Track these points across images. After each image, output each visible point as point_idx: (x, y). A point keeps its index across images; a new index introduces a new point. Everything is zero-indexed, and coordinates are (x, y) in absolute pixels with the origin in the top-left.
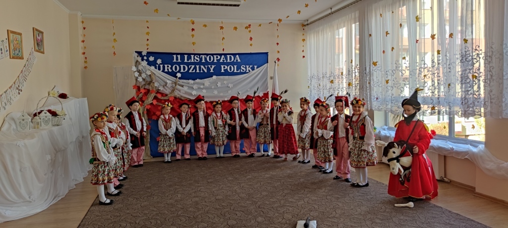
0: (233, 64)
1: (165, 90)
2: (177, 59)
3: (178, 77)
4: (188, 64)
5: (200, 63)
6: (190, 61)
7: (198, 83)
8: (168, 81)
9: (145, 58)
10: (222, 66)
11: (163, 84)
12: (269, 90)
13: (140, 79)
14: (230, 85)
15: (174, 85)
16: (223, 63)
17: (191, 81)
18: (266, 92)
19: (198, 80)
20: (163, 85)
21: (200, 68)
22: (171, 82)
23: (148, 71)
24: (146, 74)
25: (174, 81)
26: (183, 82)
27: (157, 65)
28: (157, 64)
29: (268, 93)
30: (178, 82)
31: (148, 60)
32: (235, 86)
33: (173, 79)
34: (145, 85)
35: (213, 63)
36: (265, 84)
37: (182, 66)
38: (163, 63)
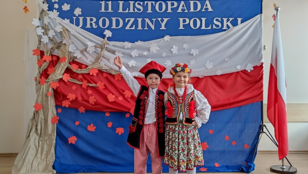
0: (199, 15)
1: (84, 58)
2: (106, 8)
3: (107, 36)
4: (124, 16)
5: (144, 15)
6: (127, 11)
7: (139, 48)
8: (90, 44)
9: (56, 6)
10: (181, 20)
11: (82, 47)
12: (263, 61)
13: (45, 39)
14: (194, 52)
15: (99, 50)
16: (183, 15)
17: (127, 44)
18: (259, 65)
19: (139, 43)
20: (81, 49)
21: (143, 22)
22: (94, 44)
23: (58, 26)
24: (55, 32)
25: (101, 43)
26: (113, 46)
27: (75, 18)
28: (75, 16)
29: (261, 67)
30: (106, 46)
31: (59, 10)
32: (202, 53)
33: (98, 40)
34: (52, 48)
35: (165, 14)
36: (257, 50)
37: (114, 19)
38: (84, 14)
